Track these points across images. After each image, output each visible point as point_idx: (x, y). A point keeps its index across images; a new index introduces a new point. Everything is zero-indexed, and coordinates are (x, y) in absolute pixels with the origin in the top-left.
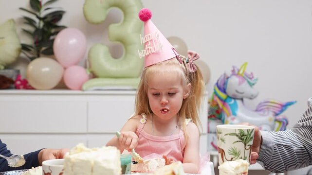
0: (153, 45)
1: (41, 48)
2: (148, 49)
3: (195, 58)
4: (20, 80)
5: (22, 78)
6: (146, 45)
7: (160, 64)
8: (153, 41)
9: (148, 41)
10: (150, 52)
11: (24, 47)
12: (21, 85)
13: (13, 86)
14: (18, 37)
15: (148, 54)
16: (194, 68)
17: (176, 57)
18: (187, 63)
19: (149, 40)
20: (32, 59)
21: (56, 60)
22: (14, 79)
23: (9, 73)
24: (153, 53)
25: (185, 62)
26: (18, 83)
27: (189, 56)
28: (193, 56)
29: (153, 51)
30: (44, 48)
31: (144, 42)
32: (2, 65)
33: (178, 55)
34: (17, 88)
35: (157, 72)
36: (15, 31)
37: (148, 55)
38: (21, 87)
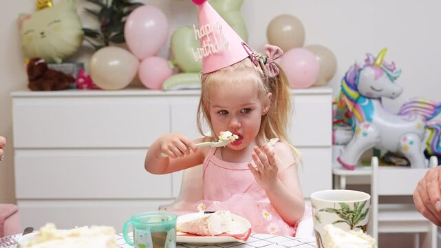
0: (214, 41)
1: (110, 34)
2: (207, 47)
3: (277, 56)
4: (83, 77)
5: (86, 74)
6: (204, 42)
7: (225, 70)
8: (214, 34)
9: (206, 36)
10: (210, 52)
11: (89, 33)
12: (85, 83)
13: (74, 85)
14: (79, 19)
15: (208, 54)
16: (275, 71)
17: (249, 57)
18: (265, 63)
19: (207, 33)
20: (98, 48)
21: (128, 49)
22: (75, 76)
23: (68, 68)
24: (215, 54)
25: (262, 62)
26: (81, 80)
27: (268, 53)
28: (273, 53)
29: (215, 51)
30: (113, 34)
31: (200, 37)
32: (60, 57)
33: (251, 53)
34: (79, 87)
35: (223, 83)
36: (75, 11)
37: (208, 57)
38: (85, 86)
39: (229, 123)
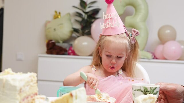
0: (112, 22)
1: (85, 31)
2: (108, 24)
3: (137, 35)
4: (71, 50)
6: (107, 21)
7: (115, 36)
8: (113, 19)
9: (109, 19)
10: (109, 26)
11: (75, 30)
13: (67, 53)
15: (108, 27)
16: (134, 41)
17: (126, 32)
18: (131, 37)
19: (110, 18)
20: (78, 37)
21: (92, 38)
22: (67, 49)
23: (65, 46)
24: (112, 28)
25: (130, 36)
26: (70, 51)
27: (133, 32)
28: (135, 33)
29: (112, 26)
30: (87, 31)
31: (106, 19)
34: (69, 54)
36: (70, 20)
37: (108, 28)
38: (72, 54)
39: (111, 61)
